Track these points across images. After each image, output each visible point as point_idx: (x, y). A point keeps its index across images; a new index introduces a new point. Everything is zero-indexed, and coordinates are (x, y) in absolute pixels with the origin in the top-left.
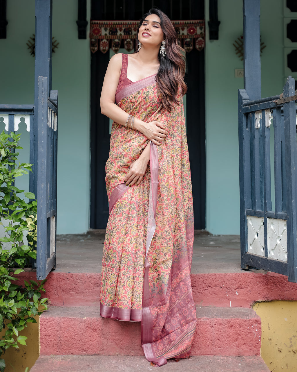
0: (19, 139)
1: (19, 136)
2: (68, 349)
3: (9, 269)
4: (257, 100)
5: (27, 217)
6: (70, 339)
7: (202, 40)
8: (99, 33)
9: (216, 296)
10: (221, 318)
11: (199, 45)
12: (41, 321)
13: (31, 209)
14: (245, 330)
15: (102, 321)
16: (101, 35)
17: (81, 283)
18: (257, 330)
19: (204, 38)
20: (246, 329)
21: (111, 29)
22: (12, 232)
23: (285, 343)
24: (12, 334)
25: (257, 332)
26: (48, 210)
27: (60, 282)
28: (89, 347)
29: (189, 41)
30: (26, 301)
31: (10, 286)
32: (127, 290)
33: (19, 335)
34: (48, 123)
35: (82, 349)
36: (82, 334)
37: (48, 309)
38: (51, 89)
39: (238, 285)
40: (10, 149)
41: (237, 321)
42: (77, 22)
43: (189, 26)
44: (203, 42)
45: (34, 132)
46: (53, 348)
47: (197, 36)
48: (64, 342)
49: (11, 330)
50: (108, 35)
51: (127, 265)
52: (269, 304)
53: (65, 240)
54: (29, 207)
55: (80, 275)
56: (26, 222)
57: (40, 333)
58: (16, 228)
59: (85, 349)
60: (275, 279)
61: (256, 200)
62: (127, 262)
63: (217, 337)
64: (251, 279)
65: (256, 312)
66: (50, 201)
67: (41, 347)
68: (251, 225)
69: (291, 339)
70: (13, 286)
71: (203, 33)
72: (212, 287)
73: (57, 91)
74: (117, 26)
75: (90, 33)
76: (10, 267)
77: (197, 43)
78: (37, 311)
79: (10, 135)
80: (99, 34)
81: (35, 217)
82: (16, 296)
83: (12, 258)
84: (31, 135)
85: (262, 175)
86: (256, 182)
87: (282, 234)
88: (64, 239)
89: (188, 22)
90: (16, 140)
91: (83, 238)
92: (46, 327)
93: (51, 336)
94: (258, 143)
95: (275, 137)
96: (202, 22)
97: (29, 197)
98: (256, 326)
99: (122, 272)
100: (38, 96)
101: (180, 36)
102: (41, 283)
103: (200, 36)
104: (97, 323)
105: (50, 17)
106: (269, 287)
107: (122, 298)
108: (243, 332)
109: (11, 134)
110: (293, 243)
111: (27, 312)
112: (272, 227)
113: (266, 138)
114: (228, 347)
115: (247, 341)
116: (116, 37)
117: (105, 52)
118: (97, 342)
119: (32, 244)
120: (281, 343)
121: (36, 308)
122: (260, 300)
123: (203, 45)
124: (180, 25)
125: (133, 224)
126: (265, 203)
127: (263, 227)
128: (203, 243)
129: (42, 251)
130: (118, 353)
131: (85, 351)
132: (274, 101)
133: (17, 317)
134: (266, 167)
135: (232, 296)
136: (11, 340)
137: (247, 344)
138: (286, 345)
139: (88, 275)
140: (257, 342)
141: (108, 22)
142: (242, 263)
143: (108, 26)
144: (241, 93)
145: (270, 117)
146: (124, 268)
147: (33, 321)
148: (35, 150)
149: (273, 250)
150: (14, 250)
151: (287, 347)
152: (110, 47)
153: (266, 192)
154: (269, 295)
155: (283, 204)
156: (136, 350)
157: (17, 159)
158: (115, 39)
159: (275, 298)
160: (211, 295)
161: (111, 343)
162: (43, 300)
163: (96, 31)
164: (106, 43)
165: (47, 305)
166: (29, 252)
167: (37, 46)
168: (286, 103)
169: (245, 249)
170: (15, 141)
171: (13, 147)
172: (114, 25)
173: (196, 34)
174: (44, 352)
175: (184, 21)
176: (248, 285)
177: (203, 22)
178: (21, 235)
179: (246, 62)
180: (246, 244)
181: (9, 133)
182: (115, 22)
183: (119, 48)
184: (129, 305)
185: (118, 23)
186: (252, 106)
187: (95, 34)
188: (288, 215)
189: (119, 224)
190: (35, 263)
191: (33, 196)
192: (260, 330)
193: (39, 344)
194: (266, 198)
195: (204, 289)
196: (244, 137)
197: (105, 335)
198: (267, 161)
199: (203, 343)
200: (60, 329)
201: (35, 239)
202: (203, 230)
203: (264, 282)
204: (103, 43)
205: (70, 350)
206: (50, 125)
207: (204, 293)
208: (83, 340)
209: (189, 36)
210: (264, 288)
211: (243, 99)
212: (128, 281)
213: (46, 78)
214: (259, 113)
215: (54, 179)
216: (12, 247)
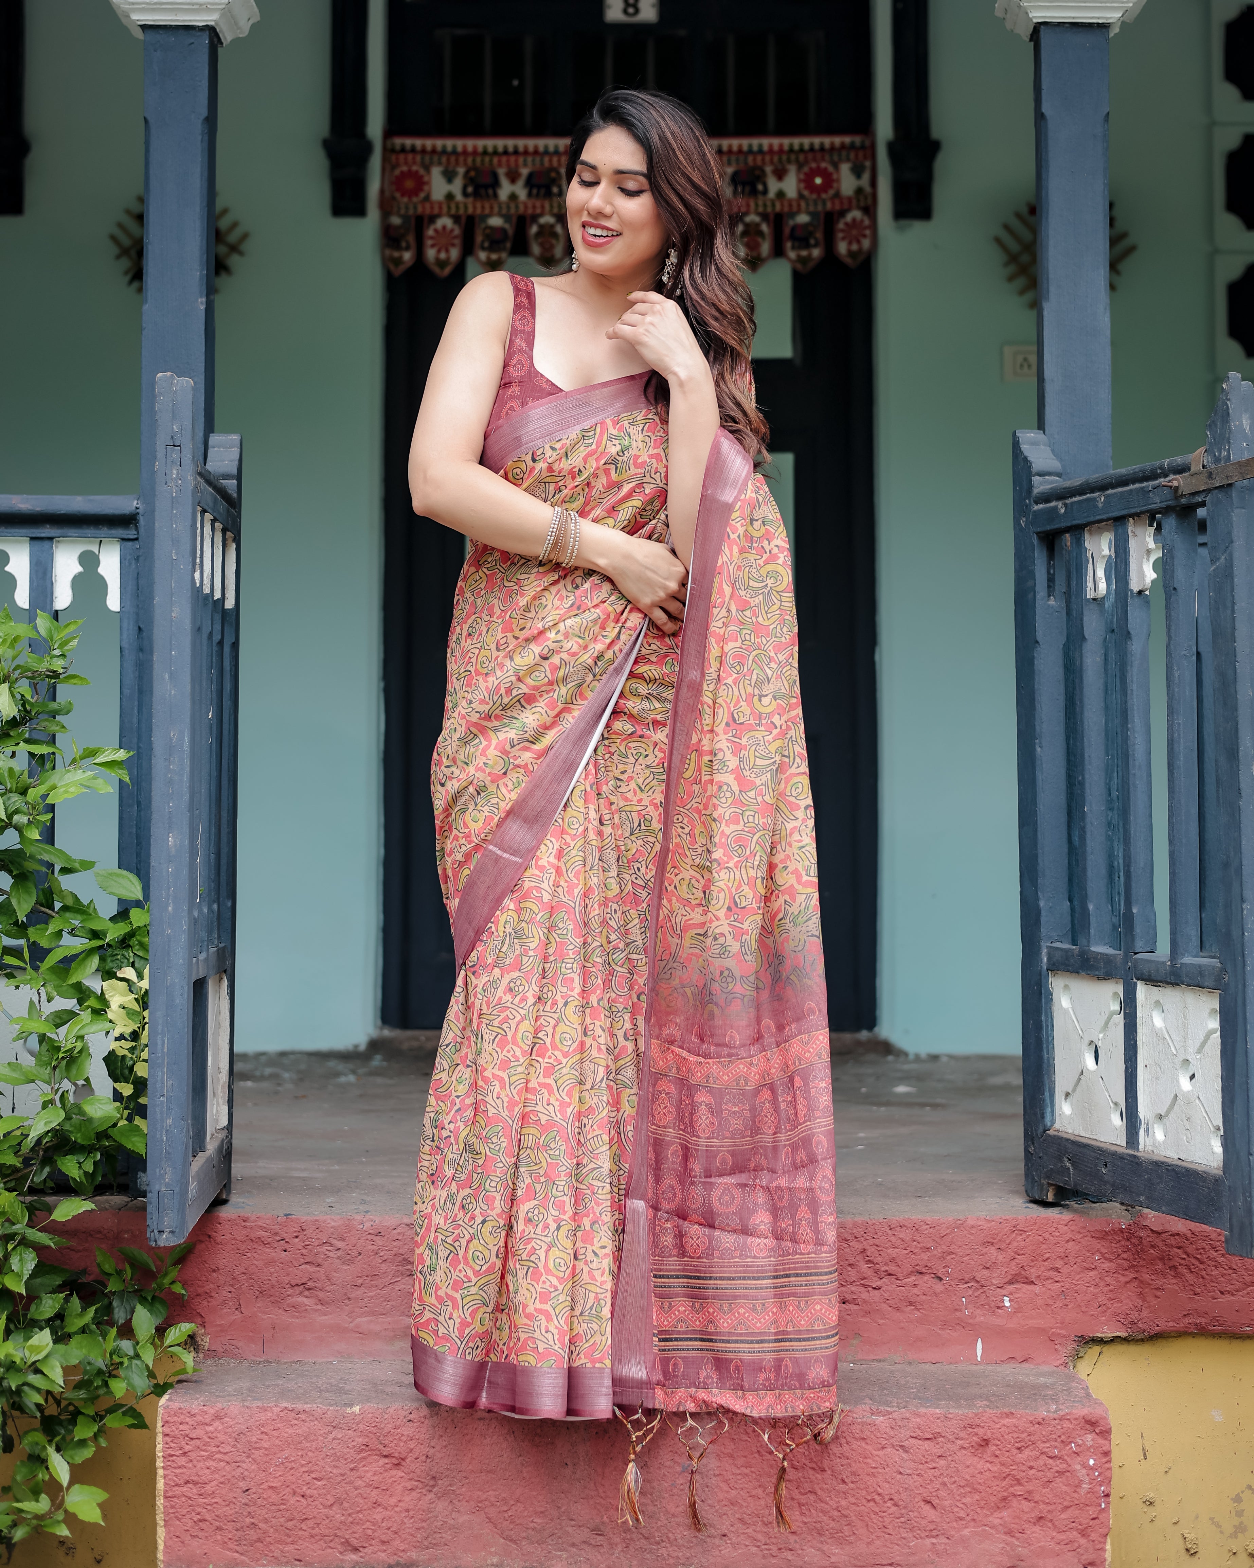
0: (75, 643)
1: (72, 628)
2: (280, 1542)
3: (29, 1199)
4: (1094, 476)
5: (109, 975)
6: (293, 1500)
7: (862, 221)
8: (421, 190)
9: (917, 1314)
10: (937, 1411)
11: (850, 243)
12: (167, 1422)
13: (124, 942)
14: (1041, 1462)
15: (426, 1421)
16: (427, 198)
17: (339, 1258)
18: (1092, 1462)
19: (870, 210)
20: (1044, 1457)
21: (472, 174)
22: (41, 1042)
23: (1212, 1519)
24: (40, 1475)
25: (1092, 1468)
26: (195, 946)
27: (249, 1255)
28: (374, 1531)
29: (805, 226)
30: (104, 1335)
31: (33, 1270)
32: (552, 1286)
33: (71, 1483)
34: (197, 575)
35: (342, 1543)
36: (340, 1478)
37: (195, 1371)
38: (210, 427)
39: (1013, 1269)
40: (34, 687)
41: (1006, 1421)
42: (328, 145)
43: (806, 162)
44: (866, 228)
45: (137, 614)
46: (219, 1538)
47: (842, 203)
48: (264, 1512)
49: (40, 1461)
50: (459, 197)
51: (542, 1179)
52: (1146, 1350)
53: (274, 1077)
54: (114, 933)
55: (333, 1224)
56: (102, 998)
57: (160, 1472)
58: (58, 1021)
59: (355, 1542)
60: (1172, 1241)
61: (1091, 907)
62: (544, 1164)
63: (922, 1490)
64: (1068, 1241)
65: (1091, 1383)
66: (206, 910)
67: (168, 1533)
68: (1066, 1011)
69: (1238, 1499)
70: (47, 1273)
71: (868, 189)
72: (900, 1276)
73: (236, 437)
74: (500, 161)
75: (382, 191)
76: (32, 1191)
77: (842, 231)
78: (148, 1376)
79: (35, 628)
80: (422, 195)
81: (140, 976)
82: (60, 1316)
83: (41, 1153)
84: (125, 625)
85: (1115, 798)
86: (1089, 828)
87: (1199, 1051)
88: (268, 1071)
89: (801, 145)
90: (61, 646)
91: (351, 1066)
92: (187, 1448)
93: (208, 1487)
94: (1098, 659)
95: (1169, 633)
96: (863, 142)
97: (116, 892)
98: (1089, 1444)
99: (523, 1209)
100: (155, 458)
101: (769, 204)
102: (169, 1261)
103: (854, 202)
104: (408, 1430)
105: (207, 119)
106: (1146, 1277)
107: (528, 1322)
108: (1031, 1468)
109: (39, 621)
110: (1248, 1089)
111: (106, 1384)
112: (1158, 1021)
113: (1130, 638)
114: (966, 1532)
115: (1050, 1508)
116: (492, 208)
117: (447, 271)
118: (407, 1511)
119: (127, 1090)
120: (1197, 1517)
121: (147, 1366)
122: (1107, 1332)
123: (866, 243)
124: (768, 158)
125: (566, 1004)
126: (1128, 919)
127: (1120, 1019)
128: (864, 1090)
129: (169, 1121)
130: (495, 1560)
131: (356, 1550)
132: (1168, 479)
133: (64, 1404)
134: (1131, 762)
135: (984, 1315)
136: (37, 1501)
137: (1051, 1521)
138: (1218, 1526)
139: (368, 1225)
140: (1092, 1511)
141: (459, 143)
142: (1028, 1174)
143: (457, 161)
144: (1024, 447)
145: (1149, 552)
146: (531, 1194)
147: (131, 1421)
148: (141, 692)
149: (1160, 1117)
150: (53, 1118)
151: (1222, 1532)
152: (468, 249)
153: (1132, 869)
154: (1145, 1313)
155: (1205, 922)
156: (573, 1545)
157: (63, 727)
158: (490, 215)
159: (1172, 1324)
160: (898, 1309)
161: (466, 1517)
162: (177, 1333)
163: (409, 184)
164: (452, 231)
165: (193, 1354)
166: (115, 1125)
167: (150, 247)
168: (1216, 488)
169: (1043, 1117)
170: (57, 652)
171: (48, 676)
172: (487, 159)
173: (837, 195)
174: (180, 1553)
175: (786, 142)
176: (1057, 1270)
177: (867, 143)
178: (80, 1052)
179: (1045, 313)
180: (1047, 1094)
181: (30, 616)
182: (490, 143)
183: (504, 255)
184: (559, 1348)
185: (500, 150)
186: (1072, 503)
187: (403, 195)
188: (1224, 970)
189: (508, 1004)
190: (140, 1174)
191: (132, 888)
192: (1104, 1460)
193: (160, 1519)
194: (1134, 898)
195: (865, 1286)
196: (1040, 635)
197: (440, 1482)
198: (1137, 740)
199: (860, 1516)
200: (248, 1457)
201: (141, 1070)
202: (864, 1035)
203: (1125, 1256)
204: (436, 231)
205: (291, 1548)
206: (207, 581)
207: (865, 1302)
208: (346, 1505)
209: (808, 205)
210: (1123, 1279)
211: (1034, 471)
212: (550, 1247)
213: (186, 382)
214: (1101, 531)
215: (224, 814)
216: (45, 1106)
